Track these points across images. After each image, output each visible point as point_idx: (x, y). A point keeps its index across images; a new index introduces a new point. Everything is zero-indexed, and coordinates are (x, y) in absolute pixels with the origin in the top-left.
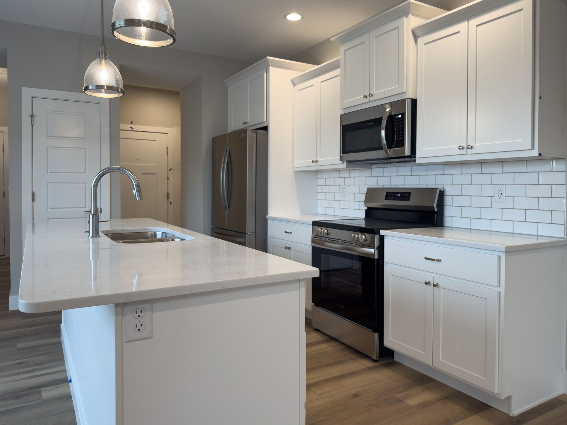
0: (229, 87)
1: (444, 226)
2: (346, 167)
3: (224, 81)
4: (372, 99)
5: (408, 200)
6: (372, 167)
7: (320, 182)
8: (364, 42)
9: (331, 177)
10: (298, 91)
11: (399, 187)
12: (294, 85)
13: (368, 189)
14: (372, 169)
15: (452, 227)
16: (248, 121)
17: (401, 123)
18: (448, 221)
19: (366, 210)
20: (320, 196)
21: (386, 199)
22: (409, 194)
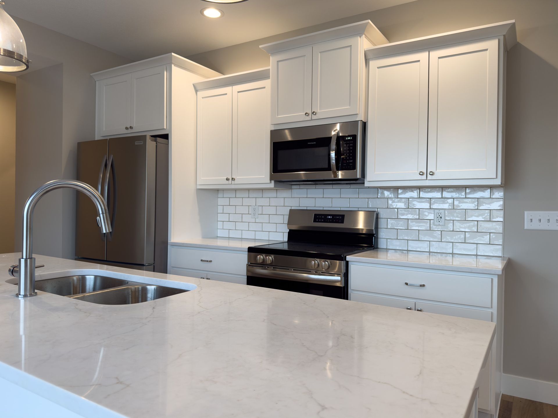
0: (97, 82)
1: (378, 248)
2: (273, 187)
3: (91, 74)
4: (314, 117)
5: (342, 222)
6: (292, 188)
7: (221, 201)
8: (305, 56)
9: (236, 197)
10: (202, 98)
11: (325, 209)
12: (196, 91)
13: (291, 210)
14: (292, 190)
15: (387, 249)
16: (134, 125)
17: (351, 145)
18: (382, 243)
19: (289, 233)
20: (221, 217)
21: (315, 221)
22: (343, 216)
